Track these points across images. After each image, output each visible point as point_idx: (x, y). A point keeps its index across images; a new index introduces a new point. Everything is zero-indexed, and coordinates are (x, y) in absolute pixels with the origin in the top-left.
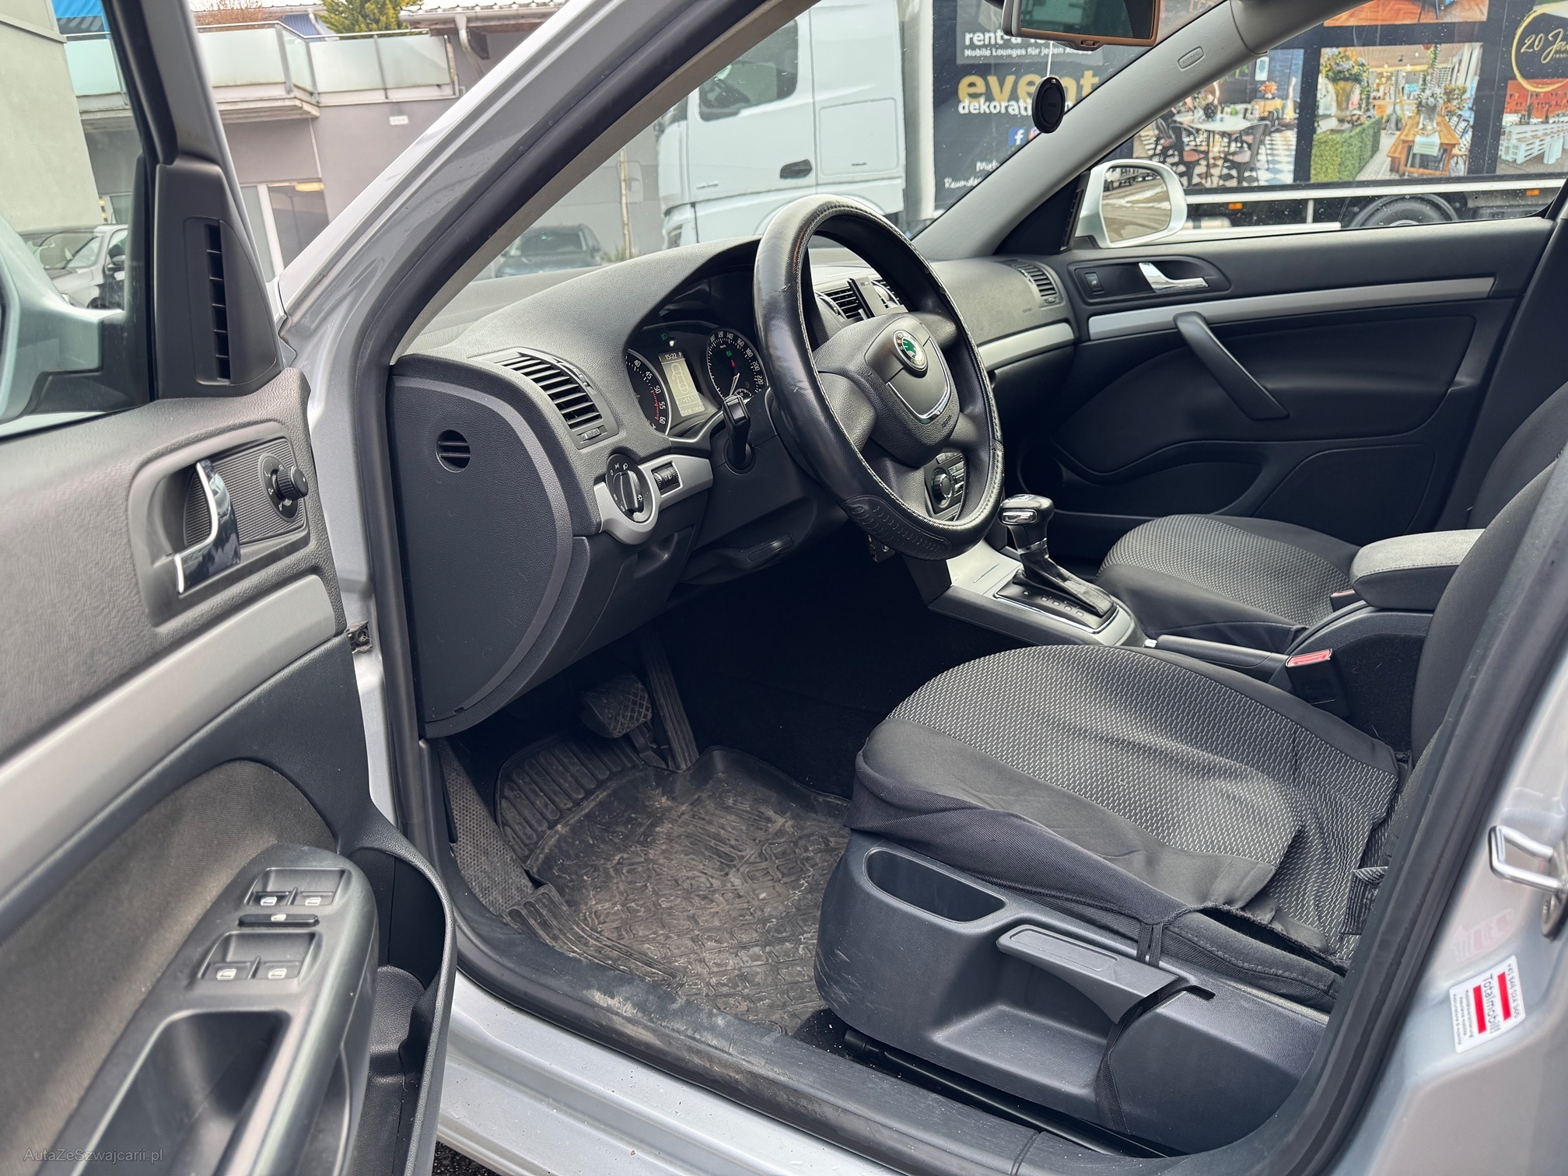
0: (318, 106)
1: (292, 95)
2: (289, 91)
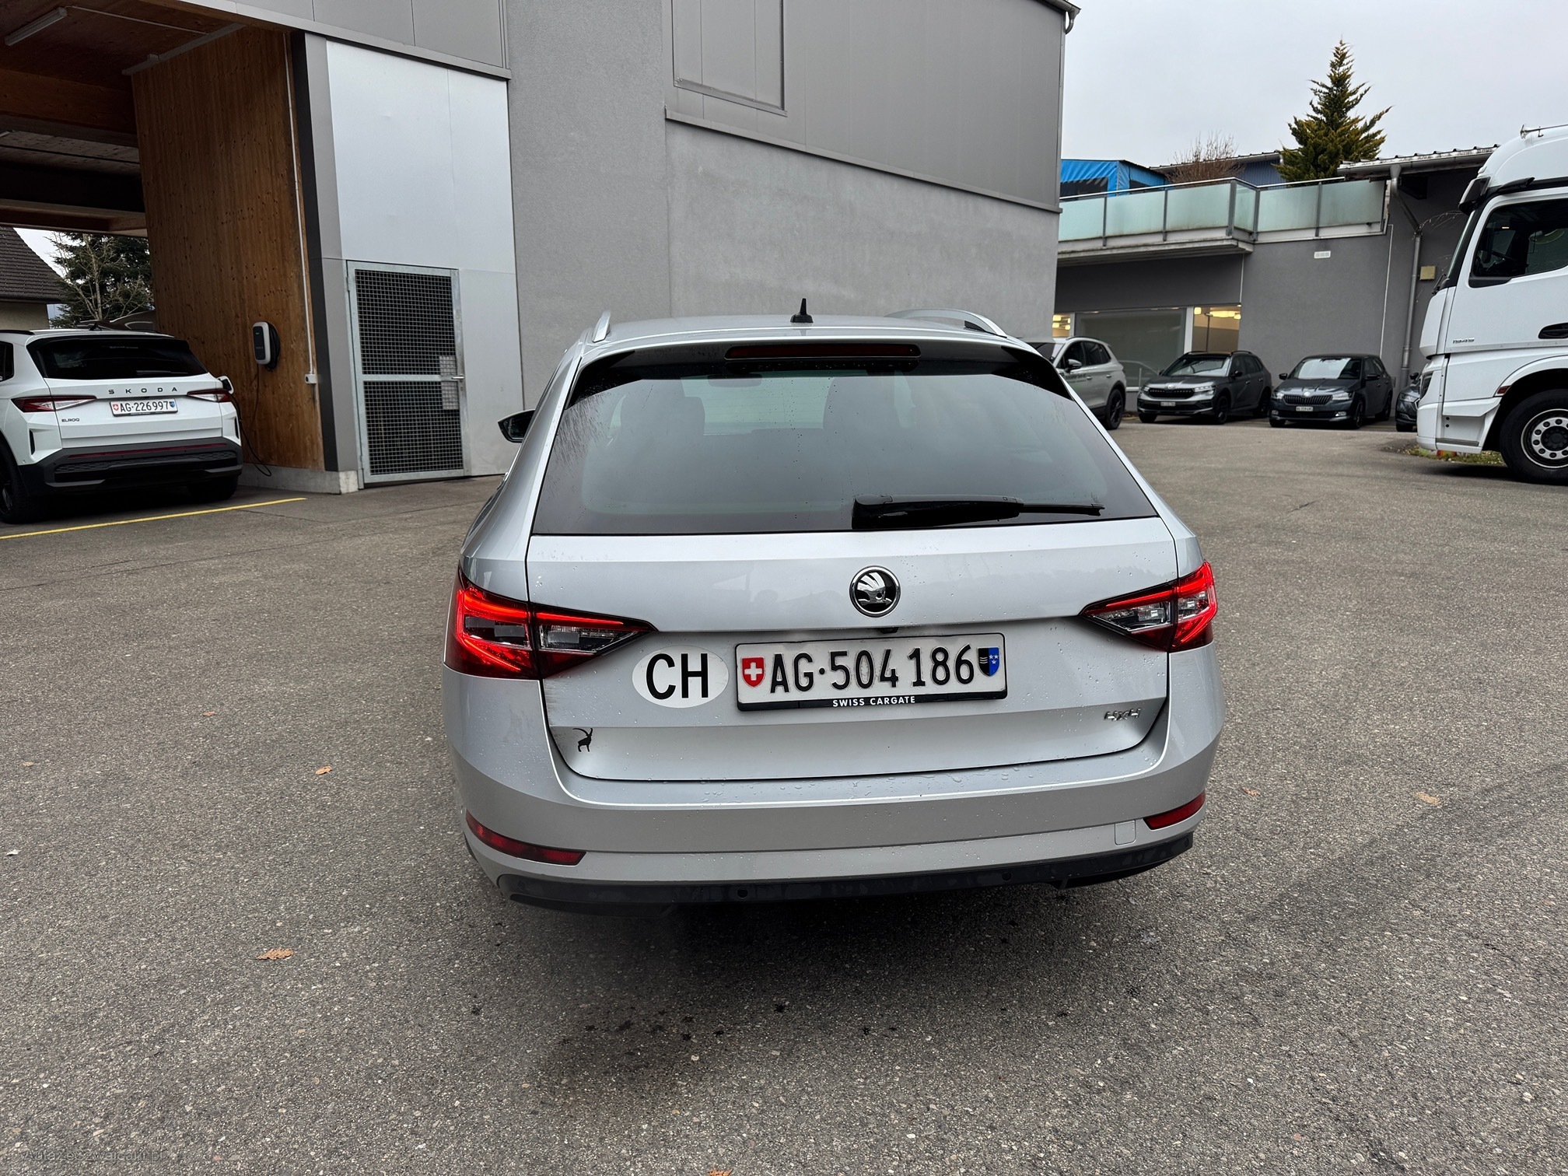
0: (1254, 244)
1: (1231, 237)
2: (1229, 233)
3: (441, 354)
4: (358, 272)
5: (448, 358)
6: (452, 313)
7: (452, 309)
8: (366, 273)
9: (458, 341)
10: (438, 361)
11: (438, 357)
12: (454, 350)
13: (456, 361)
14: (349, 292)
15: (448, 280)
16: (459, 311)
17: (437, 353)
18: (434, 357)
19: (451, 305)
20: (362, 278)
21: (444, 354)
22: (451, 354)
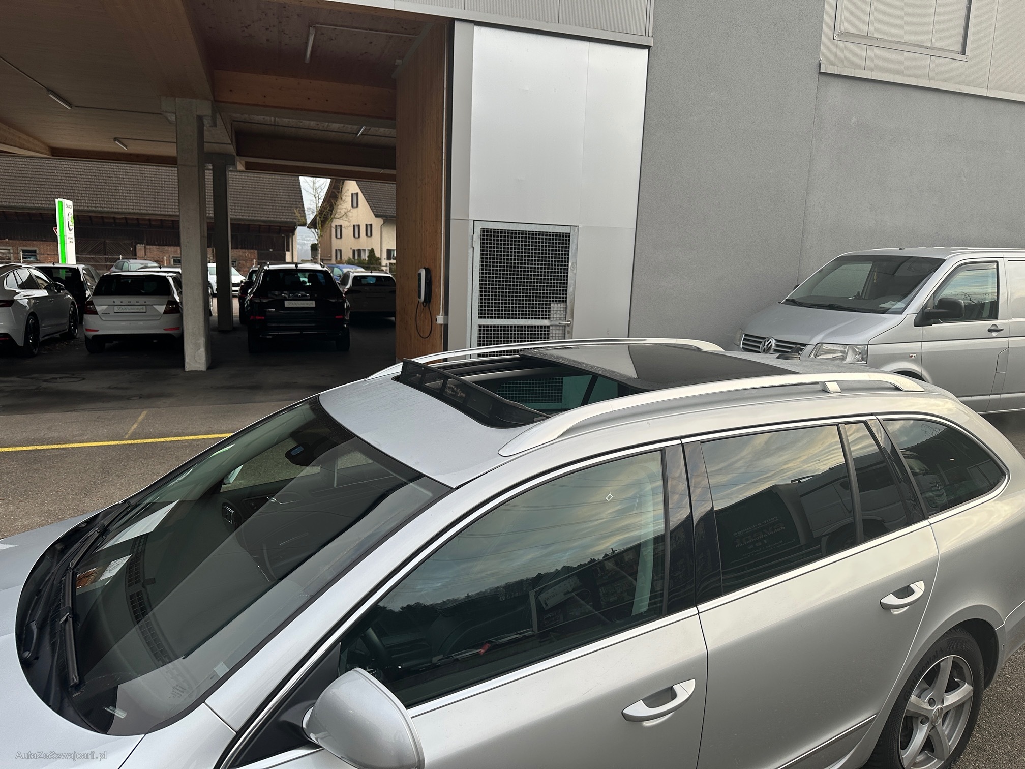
3: (553, 301)
4: (483, 230)
5: (559, 305)
6: (568, 266)
7: (568, 262)
8: (491, 231)
9: (570, 290)
10: (549, 308)
11: (550, 304)
12: (566, 298)
13: (566, 308)
14: (473, 248)
15: (568, 236)
16: (574, 264)
17: (550, 301)
18: (546, 304)
19: (568, 258)
20: (487, 236)
21: (556, 301)
22: (563, 301)
